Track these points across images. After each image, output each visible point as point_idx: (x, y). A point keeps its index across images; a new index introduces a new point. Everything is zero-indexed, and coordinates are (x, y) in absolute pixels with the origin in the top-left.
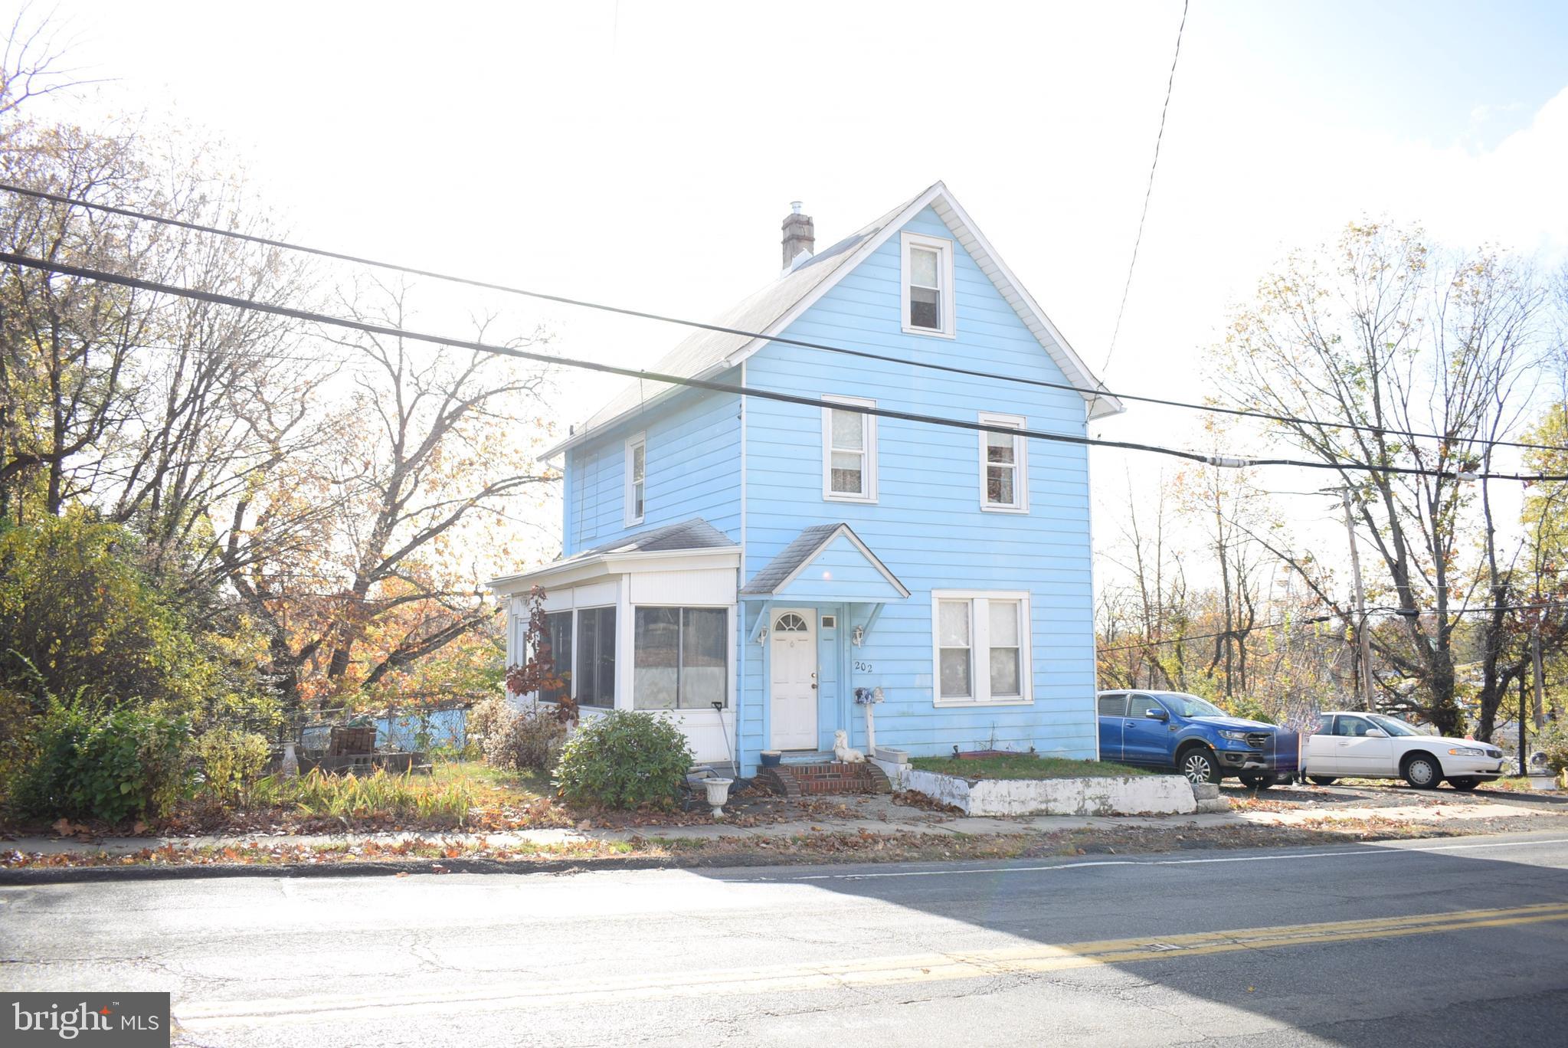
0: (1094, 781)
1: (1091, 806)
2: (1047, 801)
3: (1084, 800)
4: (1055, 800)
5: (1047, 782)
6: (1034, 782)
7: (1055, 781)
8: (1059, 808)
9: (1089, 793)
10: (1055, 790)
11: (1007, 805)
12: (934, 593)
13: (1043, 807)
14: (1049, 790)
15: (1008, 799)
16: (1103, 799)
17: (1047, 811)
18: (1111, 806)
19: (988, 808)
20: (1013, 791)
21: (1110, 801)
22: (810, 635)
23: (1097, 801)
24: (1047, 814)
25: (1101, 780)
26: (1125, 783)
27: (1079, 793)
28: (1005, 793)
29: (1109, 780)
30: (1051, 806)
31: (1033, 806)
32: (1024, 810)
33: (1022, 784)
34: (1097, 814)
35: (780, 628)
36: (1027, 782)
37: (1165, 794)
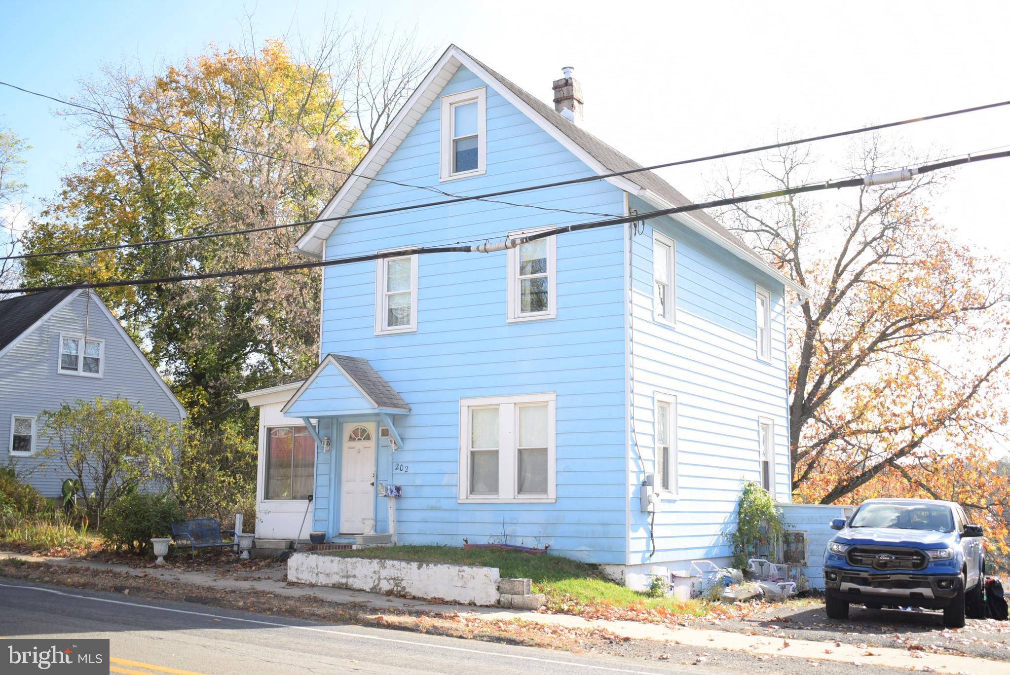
0: (389, 563)
1: (385, 586)
2: (348, 577)
3: (379, 579)
4: (354, 576)
5: (349, 559)
6: (337, 559)
7: (355, 559)
8: (357, 584)
9: (384, 573)
10: (354, 568)
11: (314, 575)
12: (464, 403)
13: (344, 581)
14: (350, 567)
15: (316, 571)
16: (397, 580)
17: (346, 584)
18: (404, 588)
19: (301, 576)
20: (320, 564)
21: (404, 584)
22: (372, 444)
23: (391, 582)
24: (346, 587)
25: (396, 563)
26: (419, 568)
27: (375, 572)
28: (314, 566)
29: (404, 564)
30: (351, 581)
31: (335, 579)
32: (328, 582)
33: (328, 559)
34: (389, 593)
35: (351, 439)
36: (331, 558)
37: (460, 583)
